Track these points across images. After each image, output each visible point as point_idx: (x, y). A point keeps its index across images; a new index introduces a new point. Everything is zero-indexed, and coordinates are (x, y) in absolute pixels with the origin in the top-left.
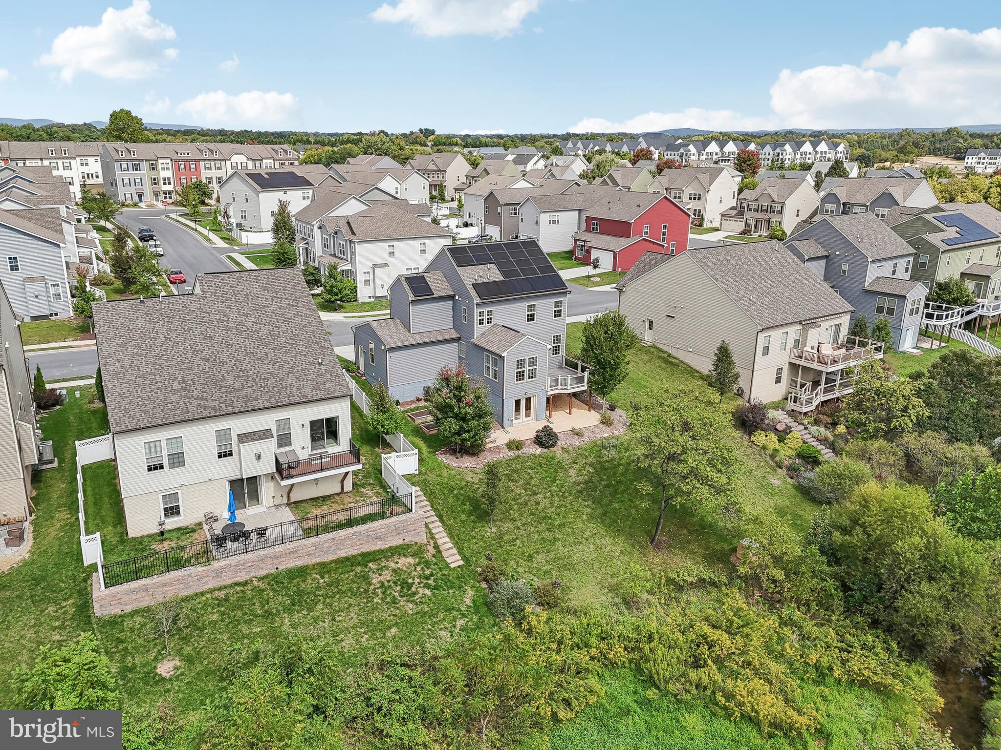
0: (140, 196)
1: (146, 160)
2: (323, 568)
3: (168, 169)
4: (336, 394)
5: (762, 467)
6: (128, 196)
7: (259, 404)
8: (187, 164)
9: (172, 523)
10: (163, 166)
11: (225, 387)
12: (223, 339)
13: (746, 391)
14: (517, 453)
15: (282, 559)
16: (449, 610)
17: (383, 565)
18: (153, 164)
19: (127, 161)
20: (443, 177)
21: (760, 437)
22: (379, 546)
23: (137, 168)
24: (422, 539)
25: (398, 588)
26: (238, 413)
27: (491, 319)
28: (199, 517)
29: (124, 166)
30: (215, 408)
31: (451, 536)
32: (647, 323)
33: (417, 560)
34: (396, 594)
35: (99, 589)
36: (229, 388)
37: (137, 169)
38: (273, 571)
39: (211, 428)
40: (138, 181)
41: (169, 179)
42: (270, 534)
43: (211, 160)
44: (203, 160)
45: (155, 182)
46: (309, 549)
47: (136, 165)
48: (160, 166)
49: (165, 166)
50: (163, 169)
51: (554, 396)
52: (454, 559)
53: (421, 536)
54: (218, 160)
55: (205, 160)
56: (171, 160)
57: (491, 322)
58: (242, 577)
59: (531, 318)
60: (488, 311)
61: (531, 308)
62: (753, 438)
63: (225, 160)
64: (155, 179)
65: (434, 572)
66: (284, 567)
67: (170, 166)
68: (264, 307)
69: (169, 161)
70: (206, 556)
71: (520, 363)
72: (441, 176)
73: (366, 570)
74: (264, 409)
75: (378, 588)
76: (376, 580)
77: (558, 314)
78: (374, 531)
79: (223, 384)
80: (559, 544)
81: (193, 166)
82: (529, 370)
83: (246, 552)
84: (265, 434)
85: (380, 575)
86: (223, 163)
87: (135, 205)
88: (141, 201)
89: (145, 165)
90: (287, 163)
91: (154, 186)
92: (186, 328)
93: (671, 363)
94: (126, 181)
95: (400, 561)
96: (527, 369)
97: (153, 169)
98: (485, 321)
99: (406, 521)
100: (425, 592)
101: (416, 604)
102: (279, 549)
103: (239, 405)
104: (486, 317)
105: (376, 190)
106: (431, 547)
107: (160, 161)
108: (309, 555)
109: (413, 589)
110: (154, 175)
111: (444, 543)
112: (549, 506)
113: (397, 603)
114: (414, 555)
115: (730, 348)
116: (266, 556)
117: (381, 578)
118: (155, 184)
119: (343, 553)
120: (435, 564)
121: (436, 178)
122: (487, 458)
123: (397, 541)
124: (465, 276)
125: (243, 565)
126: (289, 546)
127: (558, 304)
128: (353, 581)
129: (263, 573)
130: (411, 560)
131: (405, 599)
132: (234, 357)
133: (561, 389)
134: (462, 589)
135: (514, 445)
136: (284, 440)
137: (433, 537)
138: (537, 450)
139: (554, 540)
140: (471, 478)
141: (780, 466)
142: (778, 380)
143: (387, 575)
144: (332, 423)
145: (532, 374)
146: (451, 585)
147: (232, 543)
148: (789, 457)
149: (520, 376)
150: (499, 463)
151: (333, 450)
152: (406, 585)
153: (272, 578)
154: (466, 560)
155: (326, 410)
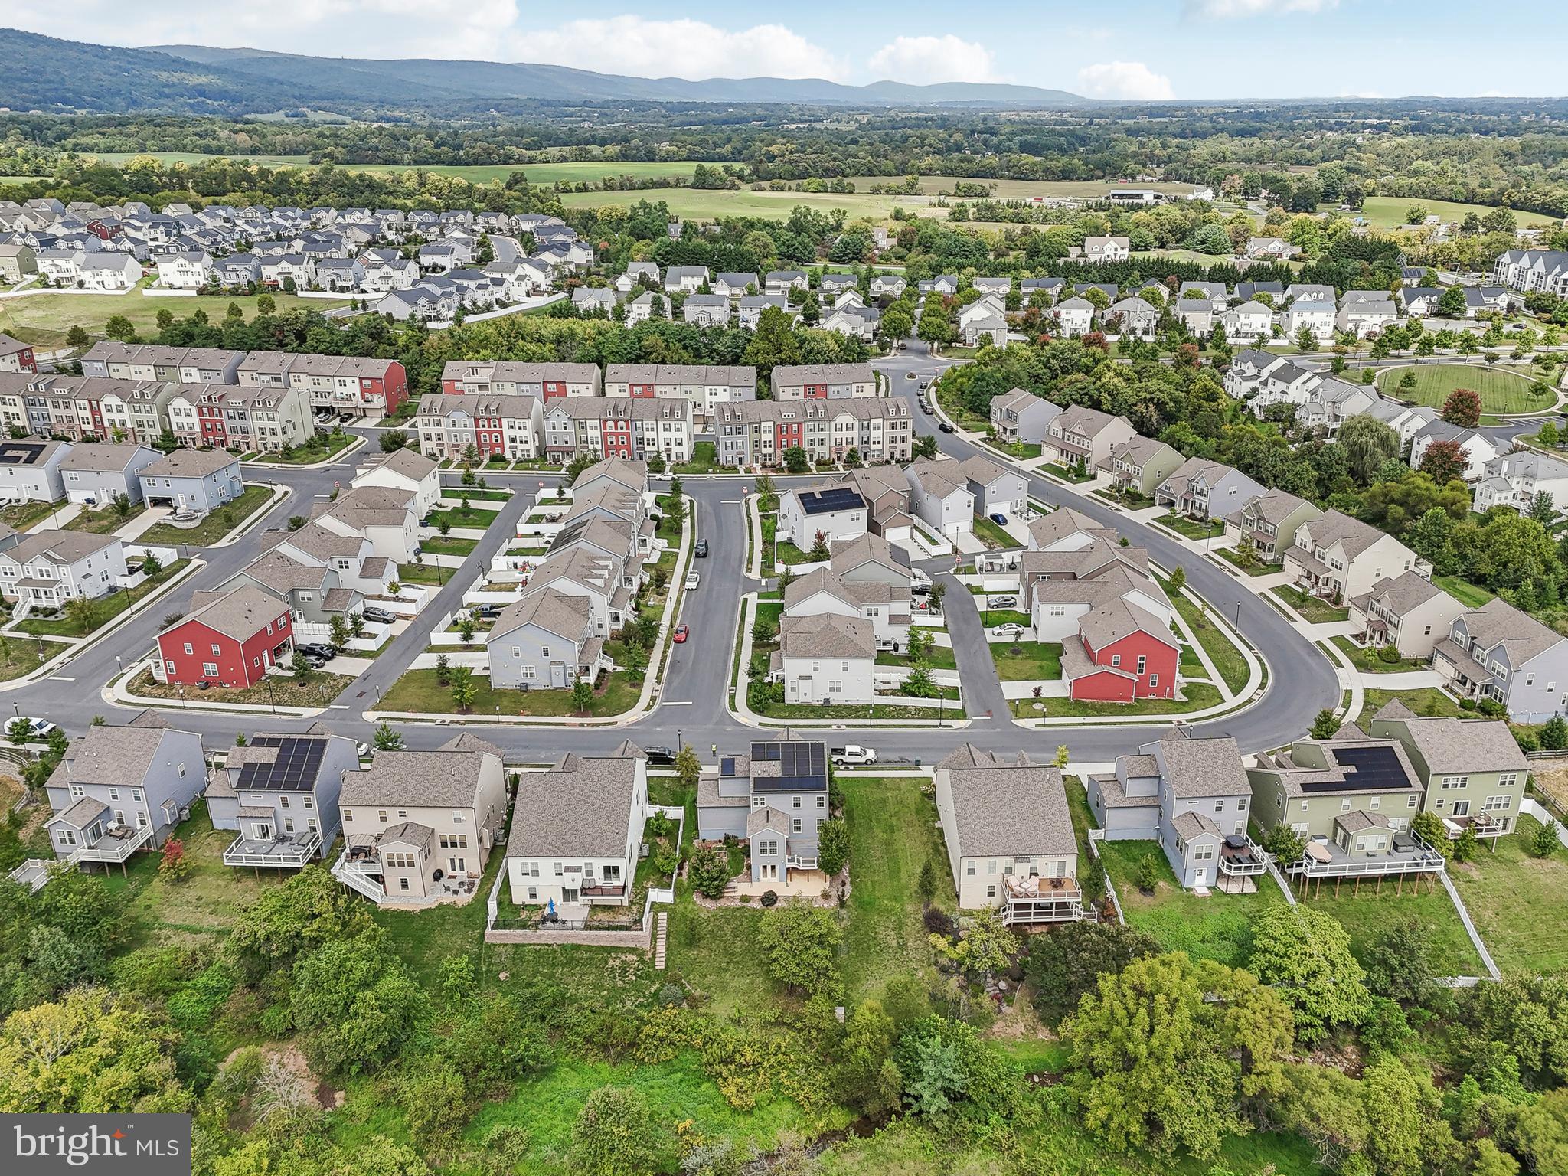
0: (740, 460)
1: (750, 423)
2: (589, 949)
3: (770, 430)
4: (615, 854)
5: (922, 960)
6: (729, 460)
7: (576, 853)
8: (790, 427)
9: (533, 901)
14: (743, 905)
15: (570, 938)
16: (638, 991)
17: (619, 956)
18: (756, 427)
19: (731, 425)
21: (936, 938)
22: (622, 945)
23: (740, 431)
24: (647, 947)
25: (619, 971)
26: (564, 857)
27: (763, 802)
28: (547, 901)
29: (728, 430)
30: (554, 852)
31: (667, 949)
33: (639, 959)
34: (617, 974)
35: (488, 931)
37: (740, 433)
38: (564, 943)
39: (553, 861)
40: (740, 444)
41: (770, 441)
42: (568, 924)
44: (805, 422)
45: (756, 444)
46: (583, 937)
47: (739, 428)
48: (762, 428)
49: (768, 428)
50: (765, 431)
51: (792, 868)
52: (660, 964)
53: (647, 945)
56: (774, 423)
57: (763, 806)
58: (550, 942)
59: (797, 805)
60: (761, 798)
61: (797, 799)
62: (930, 937)
63: (829, 421)
64: (756, 442)
65: (645, 968)
66: (569, 942)
69: (771, 424)
70: (536, 927)
71: (763, 844)
73: (609, 956)
74: (577, 857)
75: (610, 968)
76: (611, 963)
77: (821, 805)
80: (728, 973)
82: (771, 849)
83: (554, 930)
84: (578, 869)
85: (614, 961)
86: (827, 424)
87: (735, 469)
88: (741, 464)
89: (748, 429)
91: (756, 449)
94: (729, 445)
95: (629, 956)
96: (768, 848)
97: (756, 432)
98: (759, 804)
99: (637, 935)
100: (632, 978)
101: (624, 982)
102: (569, 933)
103: (566, 852)
104: (759, 801)
106: (651, 954)
107: (763, 423)
108: (584, 939)
109: (627, 974)
110: (756, 437)
111: (660, 953)
112: (739, 947)
113: (614, 979)
114: (638, 955)
116: (561, 935)
117: (614, 963)
118: (757, 446)
119: (602, 944)
120: (648, 964)
122: (723, 903)
124: (753, 769)
125: (550, 936)
126: (575, 932)
127: (820, 799)
128: (599, 960)
129: (560, 942)
130: (635, 958)
131: (620, 978)
133: (797, 865)
134: (653, 982)
135: (745, 899)
136: (589, 873)
137: (655, 948)
138: (758, 906)
139: (726, 970)
140: (704, 915)
141: (936, 963)
142: (991, 894)
143: (618, 962)
144: (616, 870)
145: (773, 851)
146: (648, 978)
147: (549, 924)
148: (951, 960)
149: (764, 851)
150: (727, 909)
151: (616, 883)
152: (624, 971)
153: (563, 947)
154: (667, 966)
155: (611, 862)
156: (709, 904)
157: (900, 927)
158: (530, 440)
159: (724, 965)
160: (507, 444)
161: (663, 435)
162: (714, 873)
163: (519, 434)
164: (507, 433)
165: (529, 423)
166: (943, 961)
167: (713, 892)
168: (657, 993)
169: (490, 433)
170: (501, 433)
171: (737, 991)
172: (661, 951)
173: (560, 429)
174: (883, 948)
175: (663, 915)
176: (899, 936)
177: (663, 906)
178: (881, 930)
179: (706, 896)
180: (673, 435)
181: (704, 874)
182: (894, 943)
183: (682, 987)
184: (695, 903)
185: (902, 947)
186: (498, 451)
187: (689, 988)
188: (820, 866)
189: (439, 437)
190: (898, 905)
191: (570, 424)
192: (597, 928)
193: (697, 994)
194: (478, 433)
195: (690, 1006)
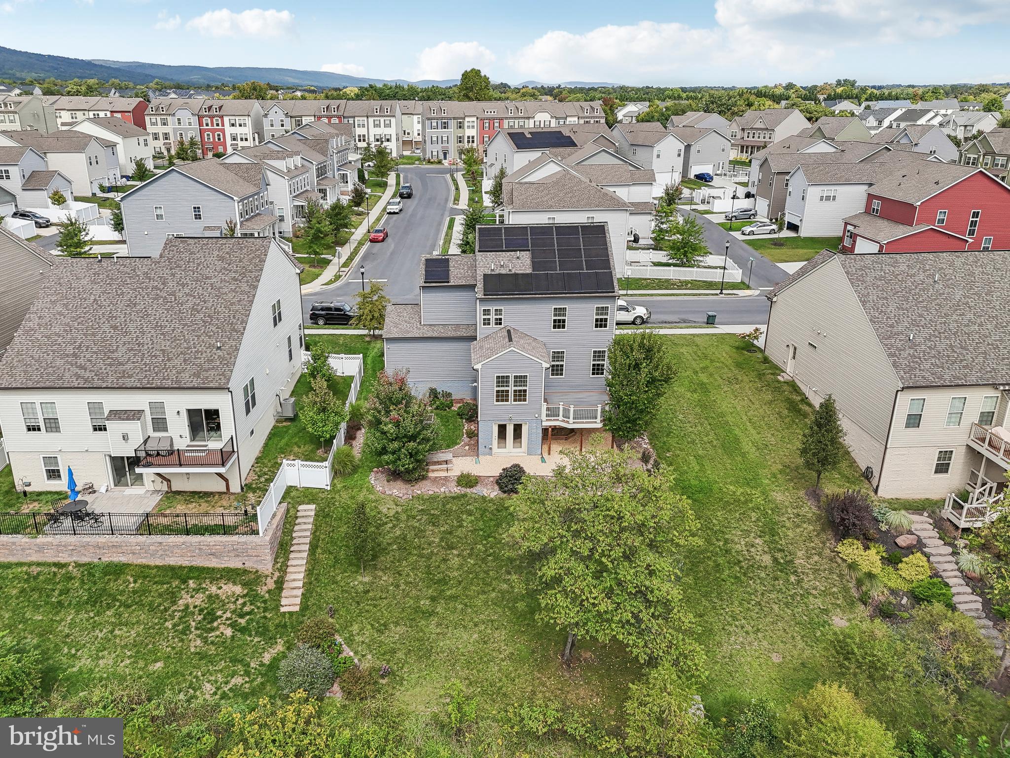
0: (445, 154)
1: (454, 118)
2: (142, 572)
3: (473, 127)
4: (211, 385)
5: (833, 593)
6: (435, 153)
7: (129, 382)
8: (492, 122)
9: (53, 485)
10: (469, 124)
11: (112, 358)
12: (145, 308)
13: (876, 474)
14: (464, 490)
15: (104, 551)
16: (235, 661)
17: (204, 586)
18: (460, 123)
19: (437, 119)
20: (770, 138)
21: (851, 550)
22: (213, 563)
23: (445, 126)
25: (200, 618)
26: (104, 388)
27: (501, 319)
29: (434, 124)
30: (86, 381)
31: (309, 573)
32: (791, 350)
33: (245, 592)
34: (193, 624)
36: (114, 361)
37: (445, 128)
38: (96, 561)
39: (84, 399)
40: (445, 139)
41: (473, 137)
42: (105, 522)
43: (515, 118)
44: (506, 118)
45: (460, 140)
46: (133, 548)
47: (445, 123)
48: (466, 124)
49: (471, 124)
50: (469, 127)
51: (554, 429)
52: (291, 602)
53: (265, 565)
54: (522, 118)
55: (510, 118)
56: (477, 118)
57: (500, 324)
58: (62, 558)
59: (559, 324)
60: (496, 310)
61: (560, 311)
62: (840, 548)
63: (528, 118)
64: (460, 137)
65: (256, 610)
66: (107, 559)
67: (475, 124)
68: (207, 278)
69: (474, 119)
71: (502, 380)
72: (767, 136)
73: (183, 587)
74: (131, 388)
75: (179, 611)
76: (185, 600)
77: (601, 323)
78: (207, 546)
79: (113, 355)
80: (434, 620)
81: (497, 125)
82: (515, 391)
83: (75, 534)
84: (134, 415)
85: (192, 597)
86: (526, 121)
87: (440, 162)
88: (445, 158)
89: (453, 124)
90: (592, 121)
91: (460, 144)
92: (119, 291)
93: (799, 411)
94: (435, 139)
95: (224, 587)
96: (511, 388)
97: (460, 127)
98: (493, 322)
99: (245, 543)
100: (225, 632)
101: (206, 642)
102: (106, 539)
103: (111, 380)
104: (493, 317)
105: (603, 153)
106: (272, 581)
107: (467, 119)
108: (134, 553)
109: (215, 624)
110: (460, 133)
111: (294, 580)
112: (456, 567)
113: (186, 635)
114: (244, 585)
115: (837, 406)
116: (88, 544)
117: (190, 600)
118: (460, 142)
119: (172, 561)
120: (265, 602)
121: (751, 138)
122: (424, 489)
123: (235, 563)
124: (482, 263)
125: (65, 546)
126: (116, 539)
127: (603, 310)
128: (160, 595)
129: (84, 560)
130: (238, 589)
131: (198, 632)
132: (141, 328)
133: (563, 421)
134: (271, 641)
135: (467, 481)
136: (160, 424)
137: (283, 569)
138: (493, 493)
139: (429, 614)
140: (387, 509)
141: (864, 600)
142: (942, 468)
143: (199, 600)
144: (212, 415)
145: (521, 396)
146: (263, 631)
147: (67, 522)
148: (893, 592)
149: (502, 396)
150: (433, 498)
151: (214, 445)
152: (211, 616)
153: (89, 568)
154: (304, 607)
155: (204, 401)
156: (398, 490)
157: (770, 531)
158: (250, 138)
159: (425, 603)
160: (229, 141)
161: (374, 132)
162: (409, 426)
163: (237, 130)
164: (229, 130)
165: (248, 121)
166: (878, 594)
167: (406, 463)
168: (274, 665)
169: (213, 131)
170: (223, 131)
171: (453, 658)
172: (297, 575)
173: (277, 127)
174: (749, 569)
175: (308, 510)
176: (773, 548)
177: (309, 495)
178: (735, 535)
179: (395, 475)
180: (382, 131)
181: (390, 428)
182: (767, 559)
183: (333, 650)
184: (371, 490)
185: (784, 566)
186: (221, 149)
187: (348, 652)
188: (607, 420)
189: (166, 136)
190: (757, 493)
191: (287, 121)
192: (168, 530)
193: (365, 665)
194: (202, 132)
195: (348, 693)
